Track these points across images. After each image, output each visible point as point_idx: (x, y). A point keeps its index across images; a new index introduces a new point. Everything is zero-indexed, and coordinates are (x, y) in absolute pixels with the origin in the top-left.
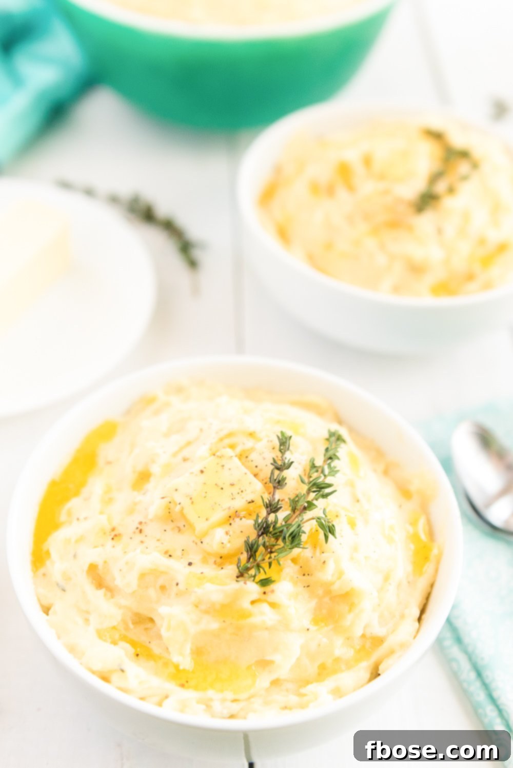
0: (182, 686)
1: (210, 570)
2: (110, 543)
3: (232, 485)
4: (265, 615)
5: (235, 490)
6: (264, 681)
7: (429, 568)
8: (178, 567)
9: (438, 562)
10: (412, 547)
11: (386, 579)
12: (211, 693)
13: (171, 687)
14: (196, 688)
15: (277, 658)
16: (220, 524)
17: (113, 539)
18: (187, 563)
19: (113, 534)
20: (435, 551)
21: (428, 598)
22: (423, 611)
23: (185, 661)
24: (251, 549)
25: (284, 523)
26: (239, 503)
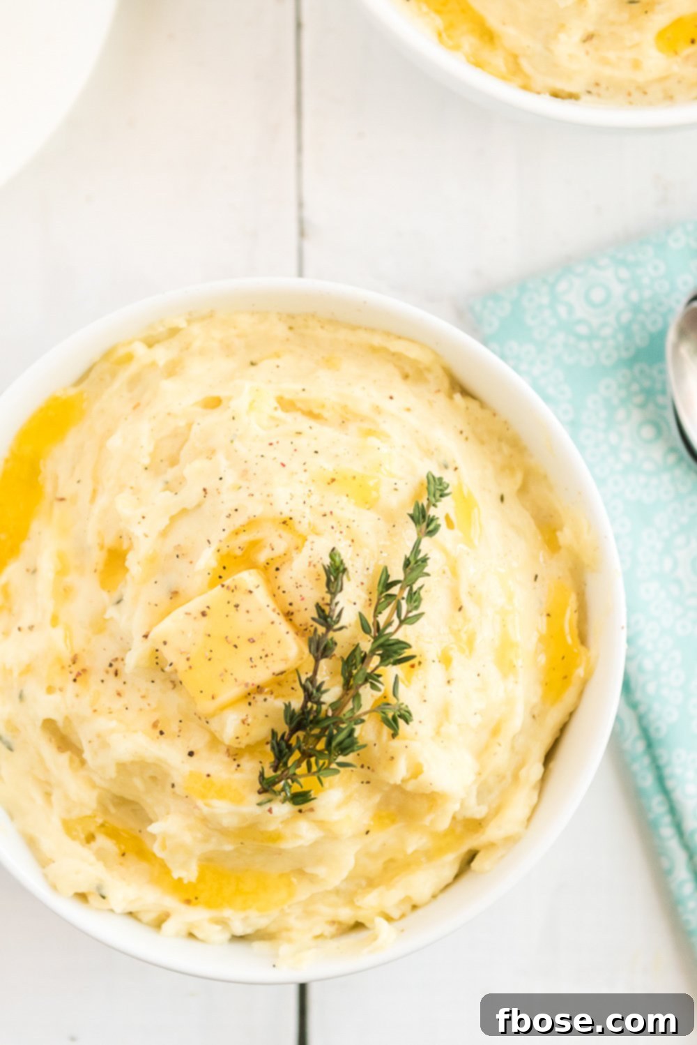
0: (188, 902)
1: (218, 766)
2: (71, 688)
3: (252, 641)
4: (304, 832)
5: (255, 651)
6: (304, 892)
7: (569, 697)
8: (170, 754)
9: (585, 683)
10: (542, 659)
11: (495, 732)
12: (227, 913)
13: (170, 902)
14: (209, 905)
15: (321, 871)
16: (233, 704)
17: (75, 680)
18: (187, 753)
19: (76, 669)
20: (580, 672)
21: (563, 729)
22: (549, 757)
23: (189, 873)
24: (281, 749)
25: (330, 713)
26: (262, 675)
